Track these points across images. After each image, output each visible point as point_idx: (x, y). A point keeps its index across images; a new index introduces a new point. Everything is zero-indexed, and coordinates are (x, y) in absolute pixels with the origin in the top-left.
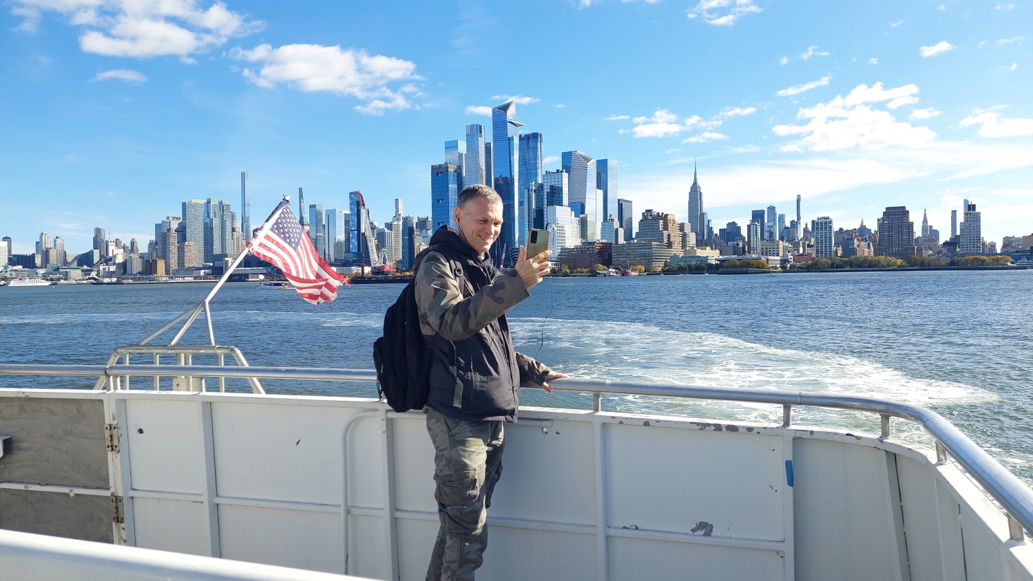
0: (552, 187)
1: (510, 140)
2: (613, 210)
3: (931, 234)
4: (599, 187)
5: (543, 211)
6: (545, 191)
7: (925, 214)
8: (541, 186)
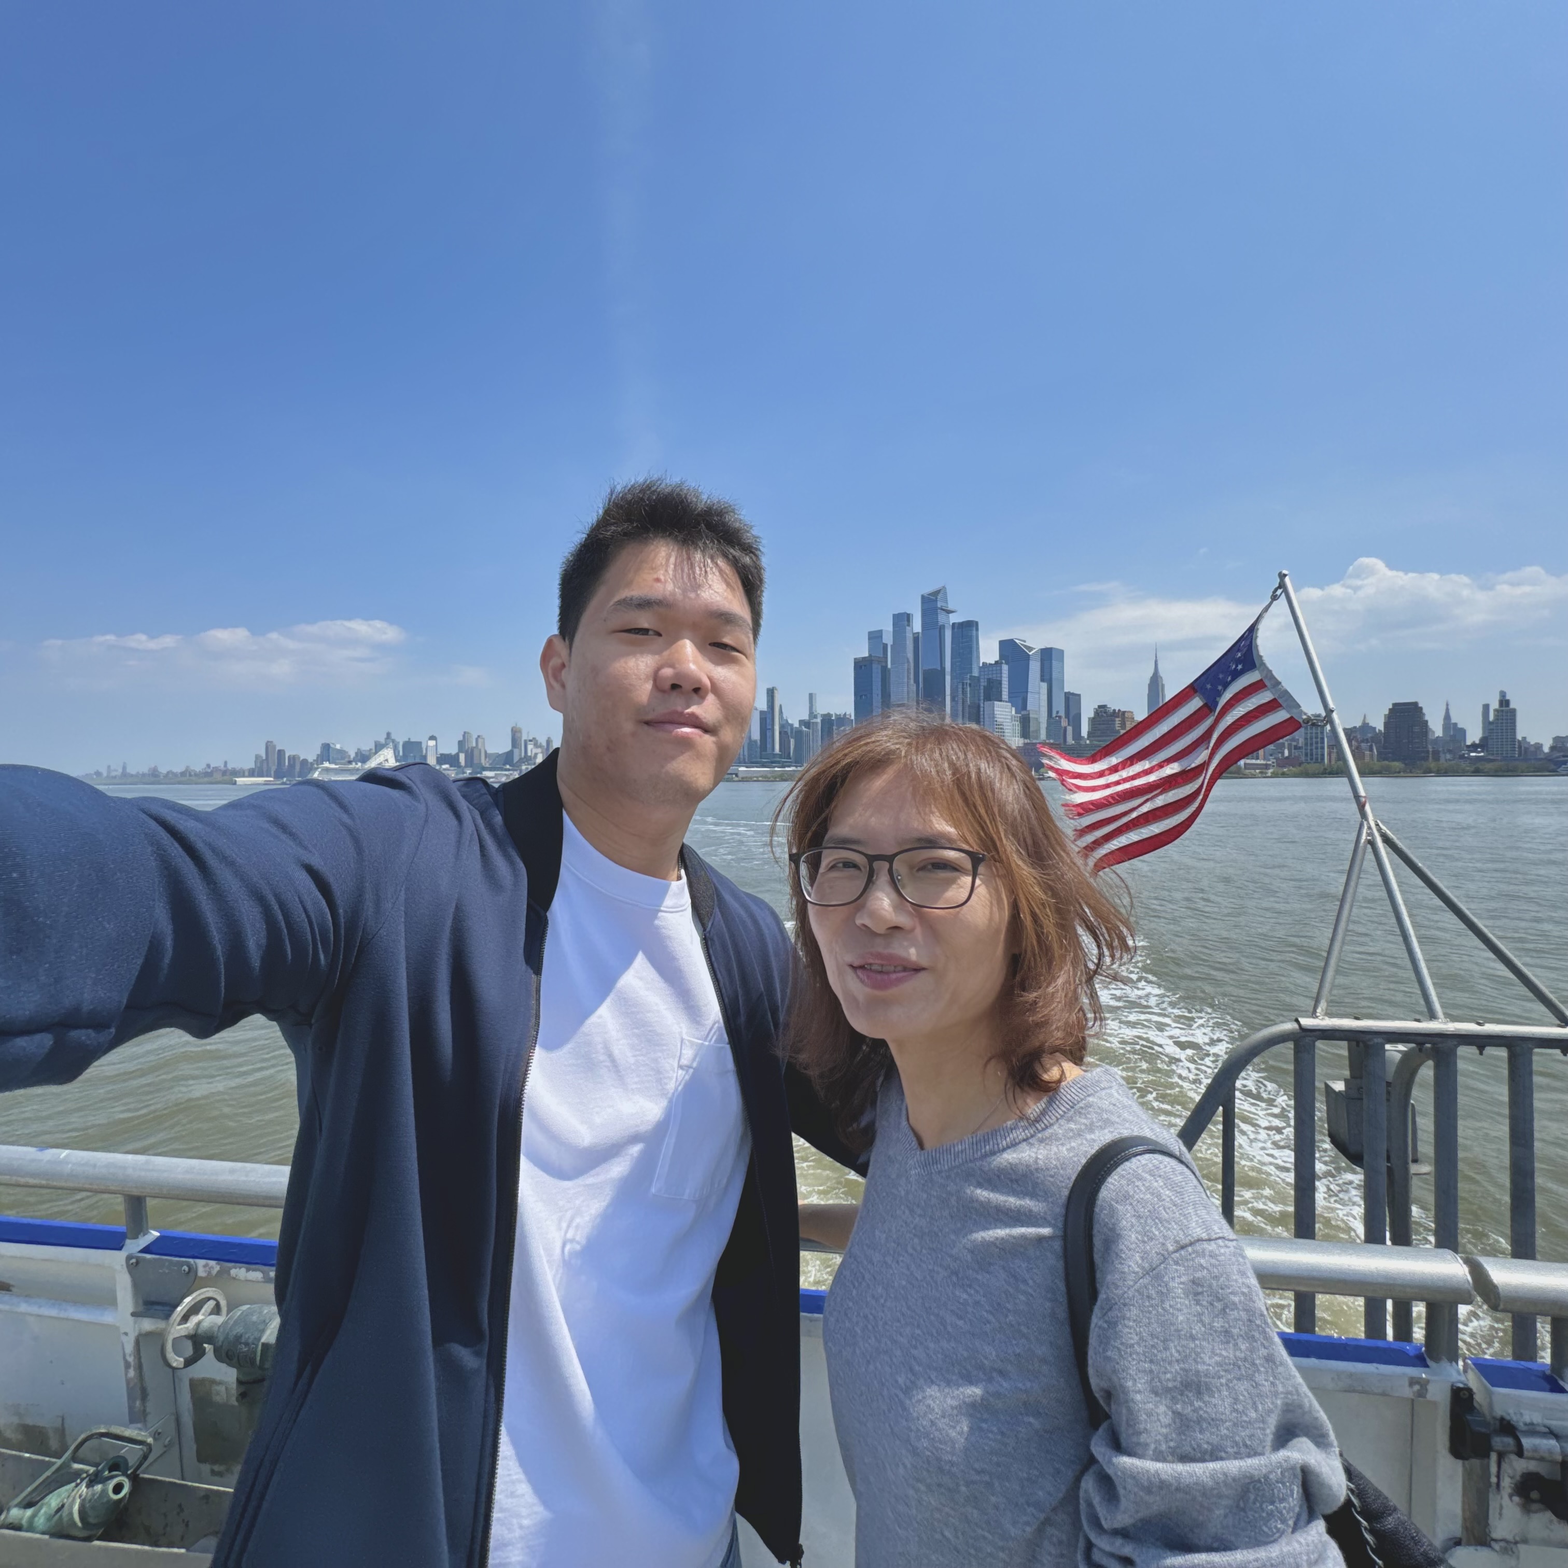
0: (989, 680)
1: (942, 628)
2: (1059, 706)
3: (1455, 732)
4: (1042, 680)
5: (979, 706)
6: (982, 684)
7: (1447, 710)
8: (978, 679)
